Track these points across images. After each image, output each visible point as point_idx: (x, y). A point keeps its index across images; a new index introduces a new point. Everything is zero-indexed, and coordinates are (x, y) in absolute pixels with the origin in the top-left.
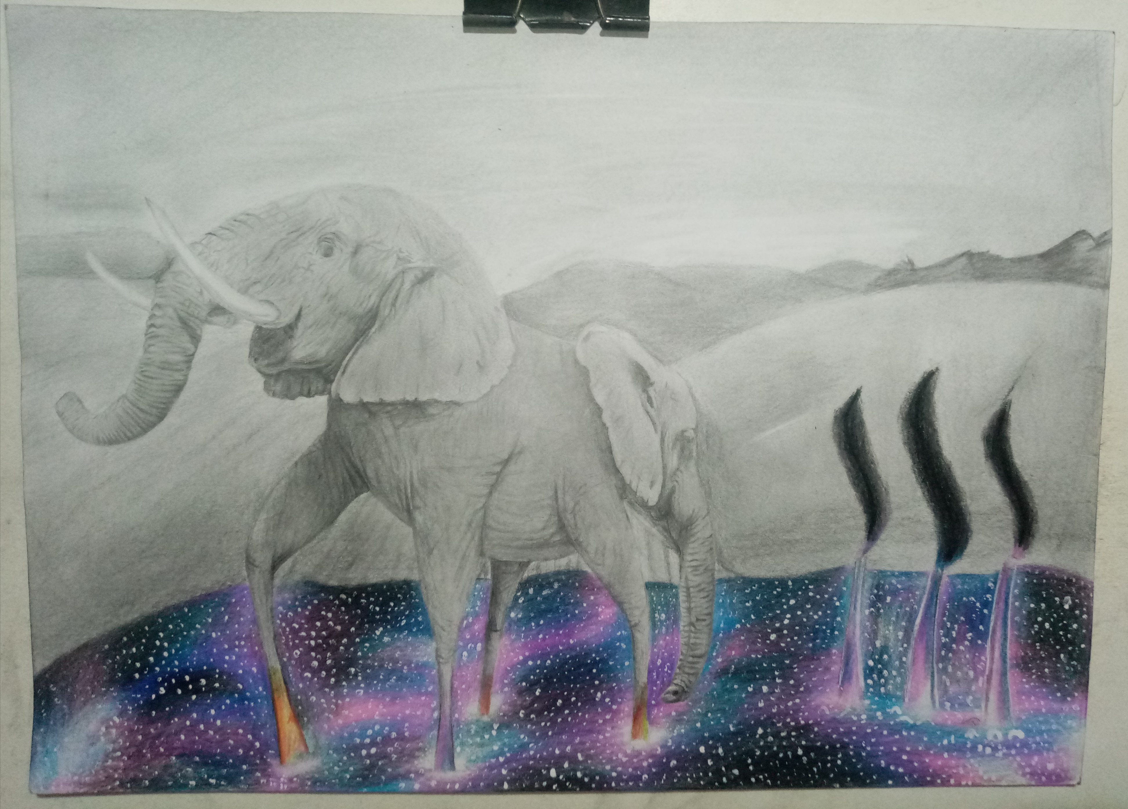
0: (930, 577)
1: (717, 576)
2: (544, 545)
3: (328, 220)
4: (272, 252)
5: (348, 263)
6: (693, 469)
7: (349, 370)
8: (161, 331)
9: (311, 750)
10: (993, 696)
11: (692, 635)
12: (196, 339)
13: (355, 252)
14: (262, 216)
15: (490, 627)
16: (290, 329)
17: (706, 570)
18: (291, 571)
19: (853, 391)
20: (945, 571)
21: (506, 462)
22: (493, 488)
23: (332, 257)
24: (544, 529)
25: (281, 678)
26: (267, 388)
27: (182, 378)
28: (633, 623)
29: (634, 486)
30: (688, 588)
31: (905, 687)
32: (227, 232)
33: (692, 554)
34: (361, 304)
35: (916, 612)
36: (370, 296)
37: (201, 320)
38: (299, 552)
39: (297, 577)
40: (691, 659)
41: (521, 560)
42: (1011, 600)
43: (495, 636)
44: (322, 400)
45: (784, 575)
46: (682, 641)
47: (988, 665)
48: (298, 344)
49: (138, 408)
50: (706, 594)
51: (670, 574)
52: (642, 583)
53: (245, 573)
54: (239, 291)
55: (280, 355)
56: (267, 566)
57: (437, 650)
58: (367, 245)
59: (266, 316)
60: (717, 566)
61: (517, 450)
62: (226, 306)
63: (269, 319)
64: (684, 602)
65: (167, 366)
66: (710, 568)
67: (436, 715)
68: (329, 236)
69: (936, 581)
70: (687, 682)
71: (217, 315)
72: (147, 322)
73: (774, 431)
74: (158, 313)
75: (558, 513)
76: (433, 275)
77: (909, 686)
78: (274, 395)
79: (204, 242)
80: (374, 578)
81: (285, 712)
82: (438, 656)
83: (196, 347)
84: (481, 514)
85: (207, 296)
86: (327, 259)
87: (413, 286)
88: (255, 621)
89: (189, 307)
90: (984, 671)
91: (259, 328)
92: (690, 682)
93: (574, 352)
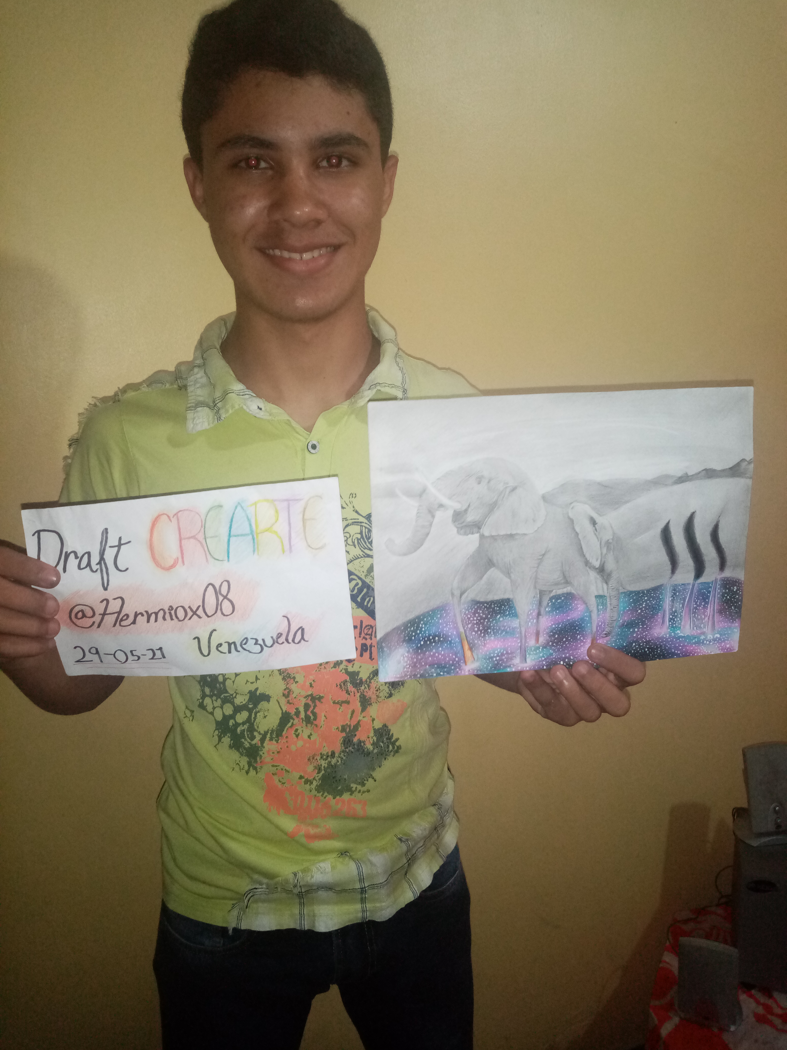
1: (620, 591)
2: (558, 584)
3: (479, 471)
4: (460, 484)
5: (487, 486)
6: (612, 553)
7: (487, 524)
8: (421, 515)
9: (476, 659)
11: (612, 613)
12: (432, 517)
13: (489, 481)
14: (457, 471)
15: (539, 614)
16: (466, 510)
17: (617, 589)
18: (467, 597)
19: (667, 521)
21: (544, 555)
22: (539, 564)
23: (481, 484)
24: (558, 578)
25: (464, 635)
26: (458, 532)
27: (428, 531)
28: (591, 610)
29: (590, 561)
30: (610, 597)
32: (444, 478)
33: (611, 584)
34: (490, 501)
36: (493, 498)
37: (434, 510)
38: (469, 590)
39: (469, 599)
40: (611, 622)
41: (550, 590)
43: (540, 617)
46: (608, 615)
48: (469, 516)
49: (413, 542)
50: (616, 598)
51: (603, 592)
52: (593, 596)
53: (451, 598)
54: (448, 499)
55: (463, 520)
56: (458, 595)
57: (520, 622)
58: (493, 479)
59: (457, 507)
60: (620, 588)
61: (548, 550)
62: (444, 504)
63: (459, 508)
64: (609, 601)
65: (423, 527)
66: (618, 589)
67: (519, 644)
68: (480, 476)
70: (610, 630)
71: (440, 507)
74: (420, 508)
75: (563, 572)
76: (516, 489)
78: (461, 534)
80: (496, 598)
81: (466, 647)
82: (520, 625)
84: (535, 573)
85: (437, 501)
86: (479, 485)
87: (509, 493)
88: (455, 616)
89: (431, 505)
91: (454, 512)
92: (611, 630)
93: (568, 513)
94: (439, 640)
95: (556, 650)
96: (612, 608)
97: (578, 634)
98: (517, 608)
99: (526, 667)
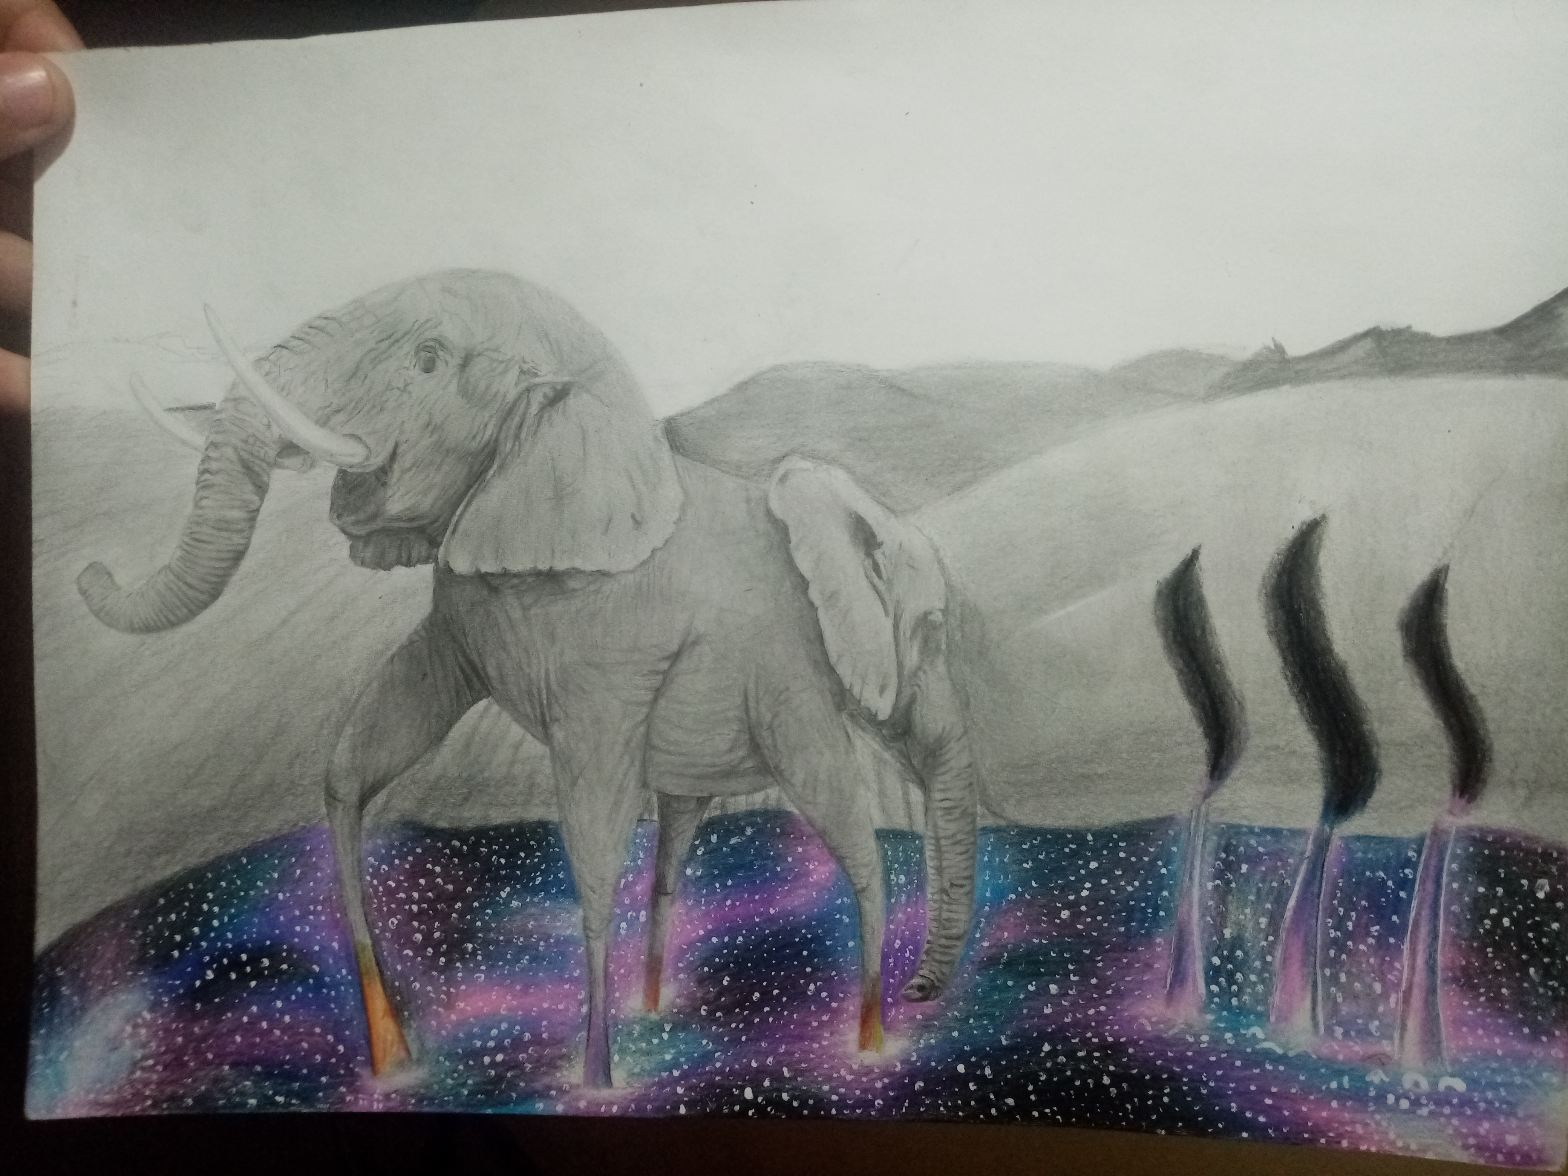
0: (1311, 837)
1: (980, 823)
2: (730, 773)
3: (427, 321)
4: (357, 369)
5: (455, 381)
6: (941, 668)
7: (461, 528)
8: (218, 479)
9: (414, 1056)
10: (1413, 1023)
11: (945, 907)
12: (262, 489)
13: (465, 364)
14: (344, 320)
15: (658, 890)
16: (384, 471)
17: (964, 814)
18: (385, 808)
19: (1186, 552)
20: (1335, 830)
21: (676, 657)
22: (658, 693)
23: (435, 373)
24: (731, 750)
26: (353, 555)
27: (243, 541)
28: (859, 887)
29: (856, 691)
30: (937, 839)
31: (1271, 1000)
32: (301, 342)
33: (941, 790)
34: (474, 437)
35: (1290, 890)
36: (486, 426)
37: (268, 464)
38: (396, 782)
39: (393, 816)
40: (943, 941)
41: (699, 794)
42: (1445, 880)
43: (664, 901)
44: (427, 570)
45: (1080, 824)
46: (930, 915)
47: (1405, 976)
48: (394, 495)
49: (186, 583)
50: (963, 849)
51: (910, 818)
52: (870, 830)
53: (324, 810)
54: (317, 422)
55: (371, 509)
56: (354, 798)
57: (585, 919)
58: (479, 355)
59: (352, 456)
60: (979, 809)
61: (690, 639)
62: (301, 445)
63: (355, 460)
64: (932, 858)
65: (224, 526)
66: (970, 810)
67: (584, 1009)
68: (431, 343)
69: (1322, 844)
70: (938, 974)
71: (289, 456)
72: (200, 465)
73: (1062, 613)
74: (213, 454)
75: (750, 728)
76: (567, 394)
77: (1276, 999)
78: (363, 564)
79: (272, 357)
80: (498, 817)
81: (378, 1003)
82: (586, 928)
83: (262, 499)
84: (642, 729)
85: (276, 431)
86: (426, 375)
87: (543, 408)
88: (337, 879)
89: (253, 445)
90: (1399, 985)
91: (343, 474)
92: (943, 974)
93: (766, 499)
94: (275, 971)
95: (726, 1039)
96: (947, 885)
97: (810, 978)
98: (576, 864)
99: (610, 1104)
